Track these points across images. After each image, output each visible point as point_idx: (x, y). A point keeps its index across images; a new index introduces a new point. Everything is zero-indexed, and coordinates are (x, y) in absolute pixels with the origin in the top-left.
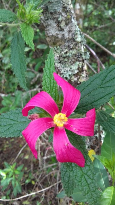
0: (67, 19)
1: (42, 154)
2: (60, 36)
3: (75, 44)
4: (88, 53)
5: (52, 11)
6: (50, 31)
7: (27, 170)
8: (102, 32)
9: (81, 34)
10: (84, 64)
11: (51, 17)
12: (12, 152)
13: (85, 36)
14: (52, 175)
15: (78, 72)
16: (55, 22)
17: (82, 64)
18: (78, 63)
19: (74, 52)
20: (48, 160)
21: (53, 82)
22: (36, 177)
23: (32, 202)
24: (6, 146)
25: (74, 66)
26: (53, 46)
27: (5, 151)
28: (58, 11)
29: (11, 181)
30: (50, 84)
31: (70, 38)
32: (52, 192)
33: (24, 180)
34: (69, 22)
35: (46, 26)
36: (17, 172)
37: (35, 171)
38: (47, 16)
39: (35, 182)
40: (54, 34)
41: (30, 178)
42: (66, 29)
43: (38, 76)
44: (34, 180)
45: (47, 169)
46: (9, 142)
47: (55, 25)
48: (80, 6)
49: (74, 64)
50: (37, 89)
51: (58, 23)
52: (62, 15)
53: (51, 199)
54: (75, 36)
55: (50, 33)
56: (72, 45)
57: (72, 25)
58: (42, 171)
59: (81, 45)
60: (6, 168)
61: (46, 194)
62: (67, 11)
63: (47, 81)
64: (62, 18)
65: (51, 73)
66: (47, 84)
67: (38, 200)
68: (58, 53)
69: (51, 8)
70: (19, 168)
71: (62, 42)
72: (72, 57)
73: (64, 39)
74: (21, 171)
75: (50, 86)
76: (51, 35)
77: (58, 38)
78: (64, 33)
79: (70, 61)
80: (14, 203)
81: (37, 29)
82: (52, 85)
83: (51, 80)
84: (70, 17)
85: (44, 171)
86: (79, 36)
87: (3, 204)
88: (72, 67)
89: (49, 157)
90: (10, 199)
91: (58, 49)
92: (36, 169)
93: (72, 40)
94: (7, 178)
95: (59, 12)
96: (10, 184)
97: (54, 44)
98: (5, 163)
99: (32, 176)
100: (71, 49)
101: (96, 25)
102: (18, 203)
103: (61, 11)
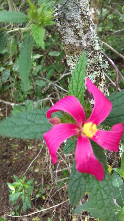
0: (86, 27)
1: (53, 167)
2: (77, 45)
3: (93, 53)
4: (107, 62)
5: (70, 19)
6: (67, 40)
7: (38, 184)
8: (118, 37)
9: (99, 43)
10: (102, 73)
11: (68, 25)
12: (21, 165)
13: (103, 44)
14: (64, 190)
15: (95, 82)
16: (72, 30)
17: (101, 74)
18: (95, 72)
19: (92, 61)
20: (59, 174)
21: (81, 87)
22: (47, 192)
23: (42, 219)
24: (15, 158)
25: (91, 76)
26: (70, 55)
27: (14, 164)
28: (76, 18)
29: (21, 195)
30: (77, 88)
31: (88, 46)
32: (64, 208)
33: (34, 195)
34: (87, 30)
35: (63, 35)
36: (27, 186)
37: (46, 185)
38: (65, 24)
39: (46, 197)
40: (72, 43)
41: (40, 193)
42: (84, 38)
43: (49, 84)
44: (44, 194)
45: (59, 183)
46: (18, 154)
47: (73, 33)
48: (95, 10)
49: (91, 74)
50: (49, 98)
51: (76, 31)
52: (80, 23)
53: (63, 216)
54: (93, 45)
55: (66, 42)
56: (90, 54)
57: (90, 33)
58: (53, 184)
59: (99, 54)
60: (15, 181)
61: (57, 210)
62: (86, 19)
63: (74, 85)
64: (80, 26)
65: (80, 77)
66: (74, 88)
67: (48, 216)
68: (75, 62)
69: (69, 16)
70: (29, 182)
71: (79, 51)
72: (90, 66)
73: (82, 48)
74: (31, 185)
75: (77, 91)
76: (68, 43)
77: (75, 46)
78: (82, 41)
79: (88, 70)
80: (23, 219)
81: (49, 35)
82: (79, 90)
83: (79, 85)
84: (88, 25)
85: (55, 185)
86: (97, 44)
87: (12, 220)
88: (90, 76)
89: (60, 170)
90: (20, 215)
91: (75, 58)
92: (47, 183)
93: (90, 49)
94: (16, 192)
95: (77, 20)
96: (19, 199)
97: (71, 53)
98: (15, 177)
99: (42, 190)
100: (89, 58)
101: (111, 30)
102: (27, 219)
103: (79, 19)
